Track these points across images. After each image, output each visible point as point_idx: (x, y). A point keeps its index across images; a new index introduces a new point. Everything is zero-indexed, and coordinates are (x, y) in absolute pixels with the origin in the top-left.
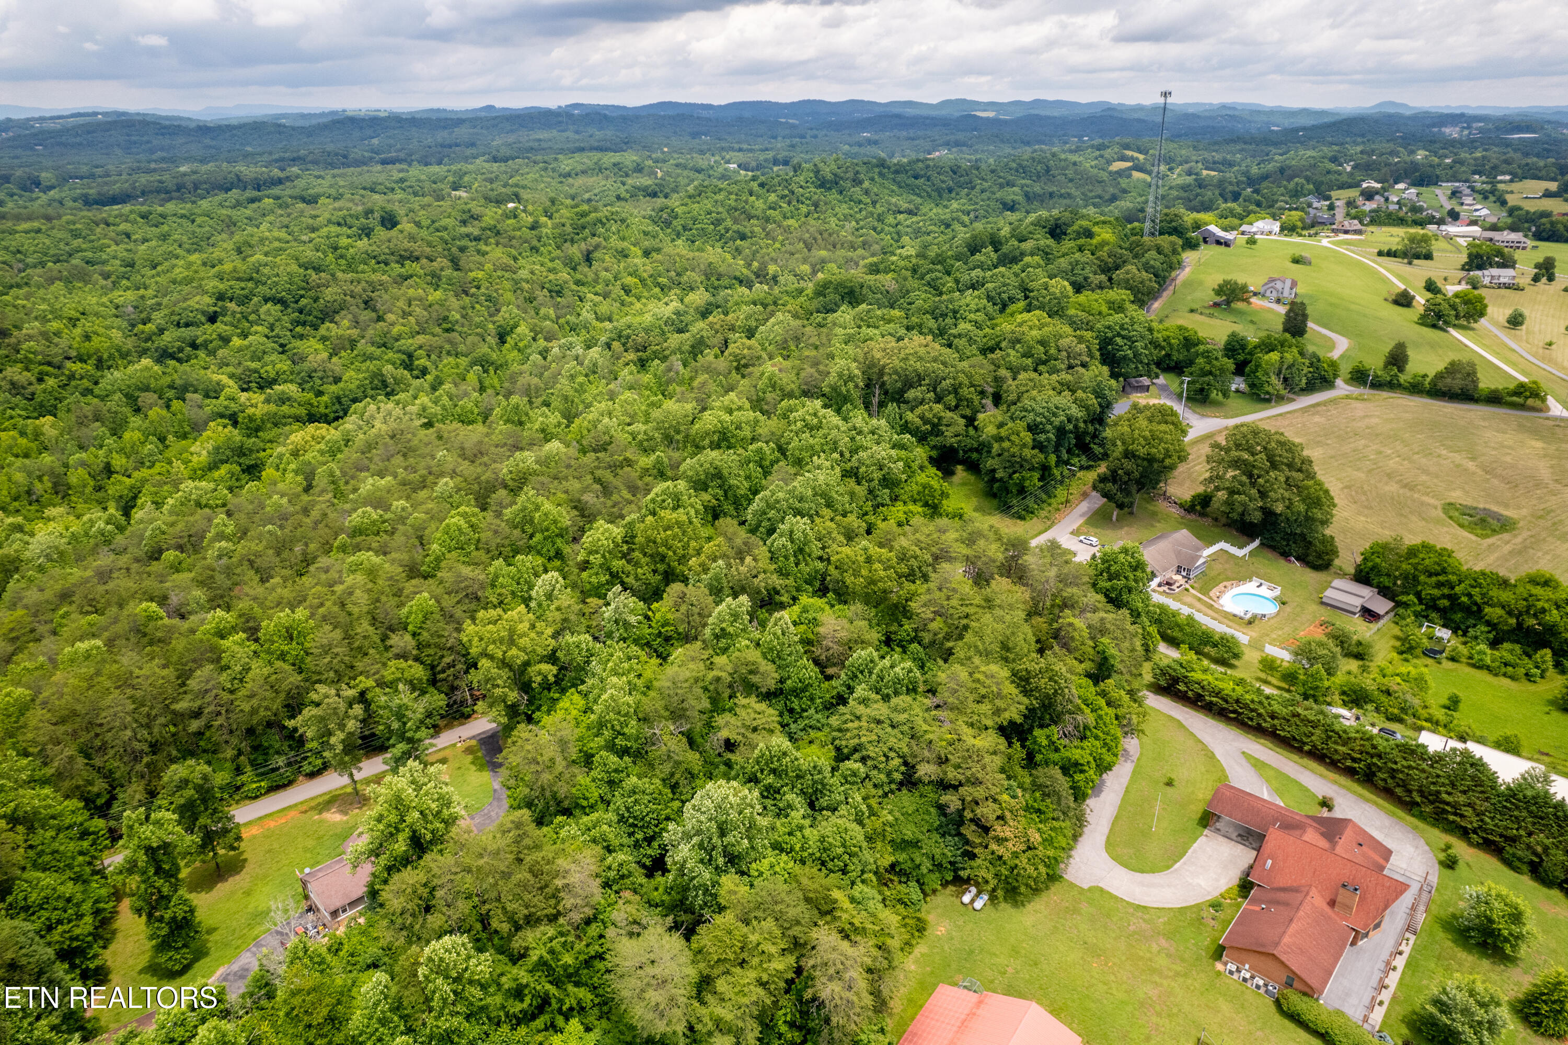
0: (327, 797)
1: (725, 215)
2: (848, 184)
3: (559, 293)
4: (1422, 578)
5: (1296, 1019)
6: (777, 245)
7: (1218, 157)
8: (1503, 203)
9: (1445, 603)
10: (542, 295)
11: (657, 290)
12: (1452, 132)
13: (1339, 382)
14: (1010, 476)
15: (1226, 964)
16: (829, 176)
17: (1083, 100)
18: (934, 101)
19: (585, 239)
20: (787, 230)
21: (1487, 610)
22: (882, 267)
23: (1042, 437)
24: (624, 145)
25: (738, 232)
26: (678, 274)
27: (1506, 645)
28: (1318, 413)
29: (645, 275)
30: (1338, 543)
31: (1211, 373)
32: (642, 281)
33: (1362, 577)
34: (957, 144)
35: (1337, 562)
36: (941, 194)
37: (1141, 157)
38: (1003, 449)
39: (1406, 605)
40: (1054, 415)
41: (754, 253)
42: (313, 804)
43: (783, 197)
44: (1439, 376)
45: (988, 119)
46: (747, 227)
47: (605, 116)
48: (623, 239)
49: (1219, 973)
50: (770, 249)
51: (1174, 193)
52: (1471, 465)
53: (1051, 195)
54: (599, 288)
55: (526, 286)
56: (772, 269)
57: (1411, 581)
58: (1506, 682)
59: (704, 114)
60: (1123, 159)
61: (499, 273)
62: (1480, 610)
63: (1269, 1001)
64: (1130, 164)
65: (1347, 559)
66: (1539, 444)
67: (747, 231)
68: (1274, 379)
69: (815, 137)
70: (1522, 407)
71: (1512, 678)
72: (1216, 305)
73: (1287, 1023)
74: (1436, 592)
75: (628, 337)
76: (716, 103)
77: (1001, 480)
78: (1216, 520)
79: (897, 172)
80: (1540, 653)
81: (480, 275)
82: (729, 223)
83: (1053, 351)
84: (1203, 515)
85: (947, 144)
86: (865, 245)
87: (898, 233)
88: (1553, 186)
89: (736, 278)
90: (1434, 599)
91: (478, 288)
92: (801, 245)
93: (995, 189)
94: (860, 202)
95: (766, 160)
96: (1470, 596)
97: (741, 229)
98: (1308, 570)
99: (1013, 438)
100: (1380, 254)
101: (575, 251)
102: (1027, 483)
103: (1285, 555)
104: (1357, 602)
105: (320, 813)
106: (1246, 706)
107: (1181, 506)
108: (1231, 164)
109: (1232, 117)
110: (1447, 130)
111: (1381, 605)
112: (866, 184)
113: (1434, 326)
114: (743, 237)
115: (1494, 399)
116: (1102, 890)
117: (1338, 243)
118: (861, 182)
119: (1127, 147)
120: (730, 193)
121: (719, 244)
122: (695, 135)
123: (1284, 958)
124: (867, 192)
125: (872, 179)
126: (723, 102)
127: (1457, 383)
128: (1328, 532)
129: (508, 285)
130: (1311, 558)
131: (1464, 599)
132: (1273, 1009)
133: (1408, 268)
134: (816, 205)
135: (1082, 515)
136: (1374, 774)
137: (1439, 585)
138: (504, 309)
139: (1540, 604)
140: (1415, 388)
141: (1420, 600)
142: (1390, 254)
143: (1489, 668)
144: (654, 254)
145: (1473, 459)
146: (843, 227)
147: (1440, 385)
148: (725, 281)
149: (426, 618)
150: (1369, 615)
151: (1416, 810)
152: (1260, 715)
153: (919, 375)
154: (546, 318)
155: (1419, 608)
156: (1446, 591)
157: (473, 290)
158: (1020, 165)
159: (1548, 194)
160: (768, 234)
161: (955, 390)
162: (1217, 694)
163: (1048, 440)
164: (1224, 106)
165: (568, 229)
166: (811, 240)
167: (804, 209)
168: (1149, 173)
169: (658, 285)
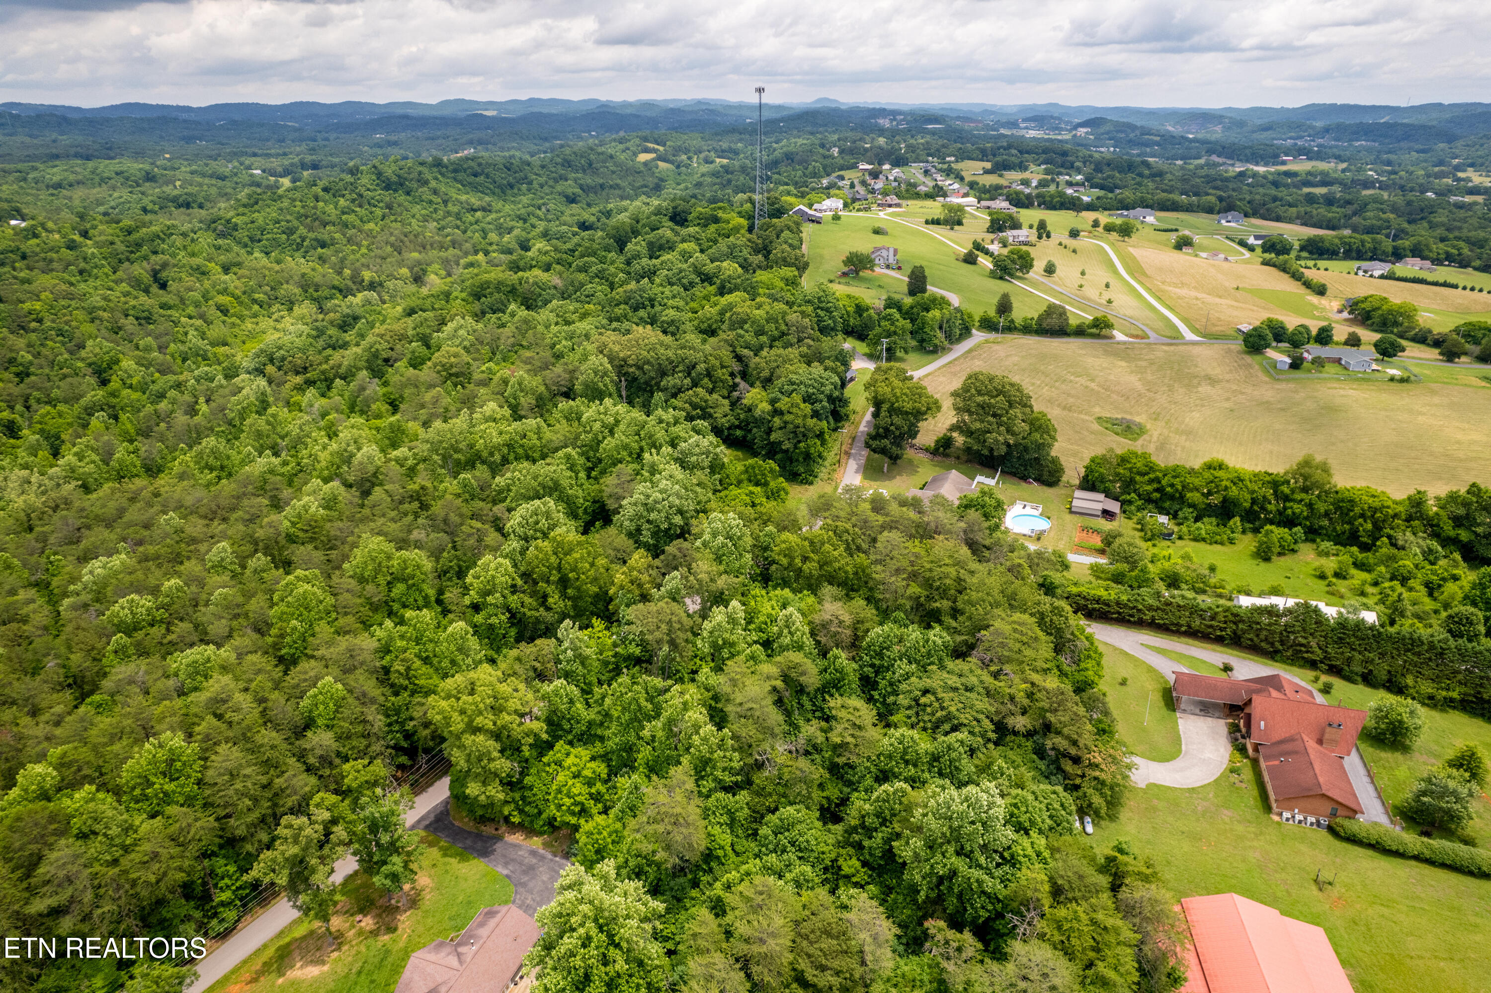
0: (271, 952)
1: (296, 223)
2: (415, 185)
3: (149, 320)
4: (1138, 478)
5: (1352, 840)
6: (364, 250)
7: (725, 145)
8: (962, 179)
9: (1156, 495)
10: (129, 323)
11: (256, 307)
12: (885, 123)
13: (974, 331)
14: (796, 447)
15: (1281, 815)
16: (394, 179)
17: (575, 99)
18: (434, 101)
19: (145, 258)
20: (369, 234)
21: (1189, 495)
22: (522, 264)
23: (818, 406)
24: (109, 152)
25: (316, 240)
26: (272, 289)
27: (1206, 520)
28: (973, 358)
29: (238, 292)
30: (1063, 461)
31: (895, 333)
32: (237, 298)
33: (1089, 484)
34: (480, 142)
35: (1064, 479)
36: (504, 190)
37: (661, 148)
38: (786, 423)
39: (1130, 502)
40: (822, 385)
41: (343, 260)
42: (258, 965)
43: (353, 201)
44: (1041, 318)
45: (493, 117)
46: (324, 234)
47: (65, 119)
48: (193, 255)
49: (1278, 823)
50: (357, 255)
51: (708, 180)
52: (1093, 385)
53: (602, 186)
54: (191, 310)
55: (105, 315)
56: (367, 275)
57: (1129, 484)
58: (1219, 547)
59: (185, 116)
60: (647, 150)
61: (63, 303)
62: (1182, 497)
63: (1324, 833)
64: (653, 155)
65: (1073, 472)
66: (1123, 364)
67: (326, 237)
68: (939, 334)
69: (327, 139)
70: (1097, 336)
71: (1222, 544)
72: (845, 274)
73: (1345, 845)
74: (1149, 488)
75: (283, 359)
76: (195, 105)
77: (787, 451)
78: (958, 458)
79: (455, 171)
80: (1231, 523)
81: (38, 306)
82: (302, 230)
83: (783, 327)
84: (946, 456)
85: (471, 143)
86: (454, 244)
87: (483, 230)
88: (988, 165)
89: (334, 287)
90: (1149, 493)
91: (40, 321)
92: (389, 249)
93: (551, 183)
94: (431, 202)
95: (292, 165)
96: (1172, 485)
97: (319, 236)
98: (1045, 488)
99: (794, 410)
100: (927, 222)
101: (140, 270)
102: (812, 450)
103: (1024, 478)
104: (1100, 507)
105: (281, 973)
106: (1125, 606)
107: (927, 450)
108: (736, 153)
109: (712, 111)
110: (881, 121)
111: (1114, 507)
112: (433, 184)
113: (1001, 278)
114: (323, 245)
115: (1080, 332)
116: (1155, 785)
117: (893, 214)
118: (426, 182)
119: (646, 139)
120: (294, 200)
121: (297, 254)
122: (189, 140)
123: (1330, 794)
124: (435, 192)
125: (436, 179)
126: (204, 104)
127: (1054, 321)
128: (1053, 453)
129: (80, 315)
130: (1045, 477)
131: (1169, 489)
132: (1330, 838)
133: (952, 233)
134: (389, 207)
135: (857, 472)
136: (1239, 638)
137: (1151, 481)
138: (89, 343)
139: (1224, 483)
140: (1026, 330)
141: (1139, 496)
142: (936, 222)
143: (1204, 540)
144: (235, 269)
145: (1092, 380)
146: (425, 227)
147: (1044, 325)
148: (326, 292)
149: (338, 707)
150: (1107, 514)
151: (1278, 657)
152: (1139, 611)
153: (671, 362)
154: (148, 349)
155: (1140, 503)
156: (1155, 486)
157: (34, 325)
158: (565, 160)
159: (987, 172)
160: (349, 241)
161: (709, 375)
162: (1098, 602)
163: (823, 408)
164: (699, 102)
165: (120, 247)
166: (397, 244)
167: (378, 212)
168: (672, 162)
169: (255, 301)
